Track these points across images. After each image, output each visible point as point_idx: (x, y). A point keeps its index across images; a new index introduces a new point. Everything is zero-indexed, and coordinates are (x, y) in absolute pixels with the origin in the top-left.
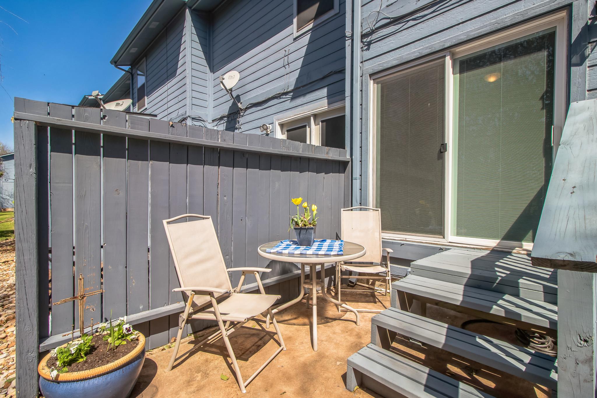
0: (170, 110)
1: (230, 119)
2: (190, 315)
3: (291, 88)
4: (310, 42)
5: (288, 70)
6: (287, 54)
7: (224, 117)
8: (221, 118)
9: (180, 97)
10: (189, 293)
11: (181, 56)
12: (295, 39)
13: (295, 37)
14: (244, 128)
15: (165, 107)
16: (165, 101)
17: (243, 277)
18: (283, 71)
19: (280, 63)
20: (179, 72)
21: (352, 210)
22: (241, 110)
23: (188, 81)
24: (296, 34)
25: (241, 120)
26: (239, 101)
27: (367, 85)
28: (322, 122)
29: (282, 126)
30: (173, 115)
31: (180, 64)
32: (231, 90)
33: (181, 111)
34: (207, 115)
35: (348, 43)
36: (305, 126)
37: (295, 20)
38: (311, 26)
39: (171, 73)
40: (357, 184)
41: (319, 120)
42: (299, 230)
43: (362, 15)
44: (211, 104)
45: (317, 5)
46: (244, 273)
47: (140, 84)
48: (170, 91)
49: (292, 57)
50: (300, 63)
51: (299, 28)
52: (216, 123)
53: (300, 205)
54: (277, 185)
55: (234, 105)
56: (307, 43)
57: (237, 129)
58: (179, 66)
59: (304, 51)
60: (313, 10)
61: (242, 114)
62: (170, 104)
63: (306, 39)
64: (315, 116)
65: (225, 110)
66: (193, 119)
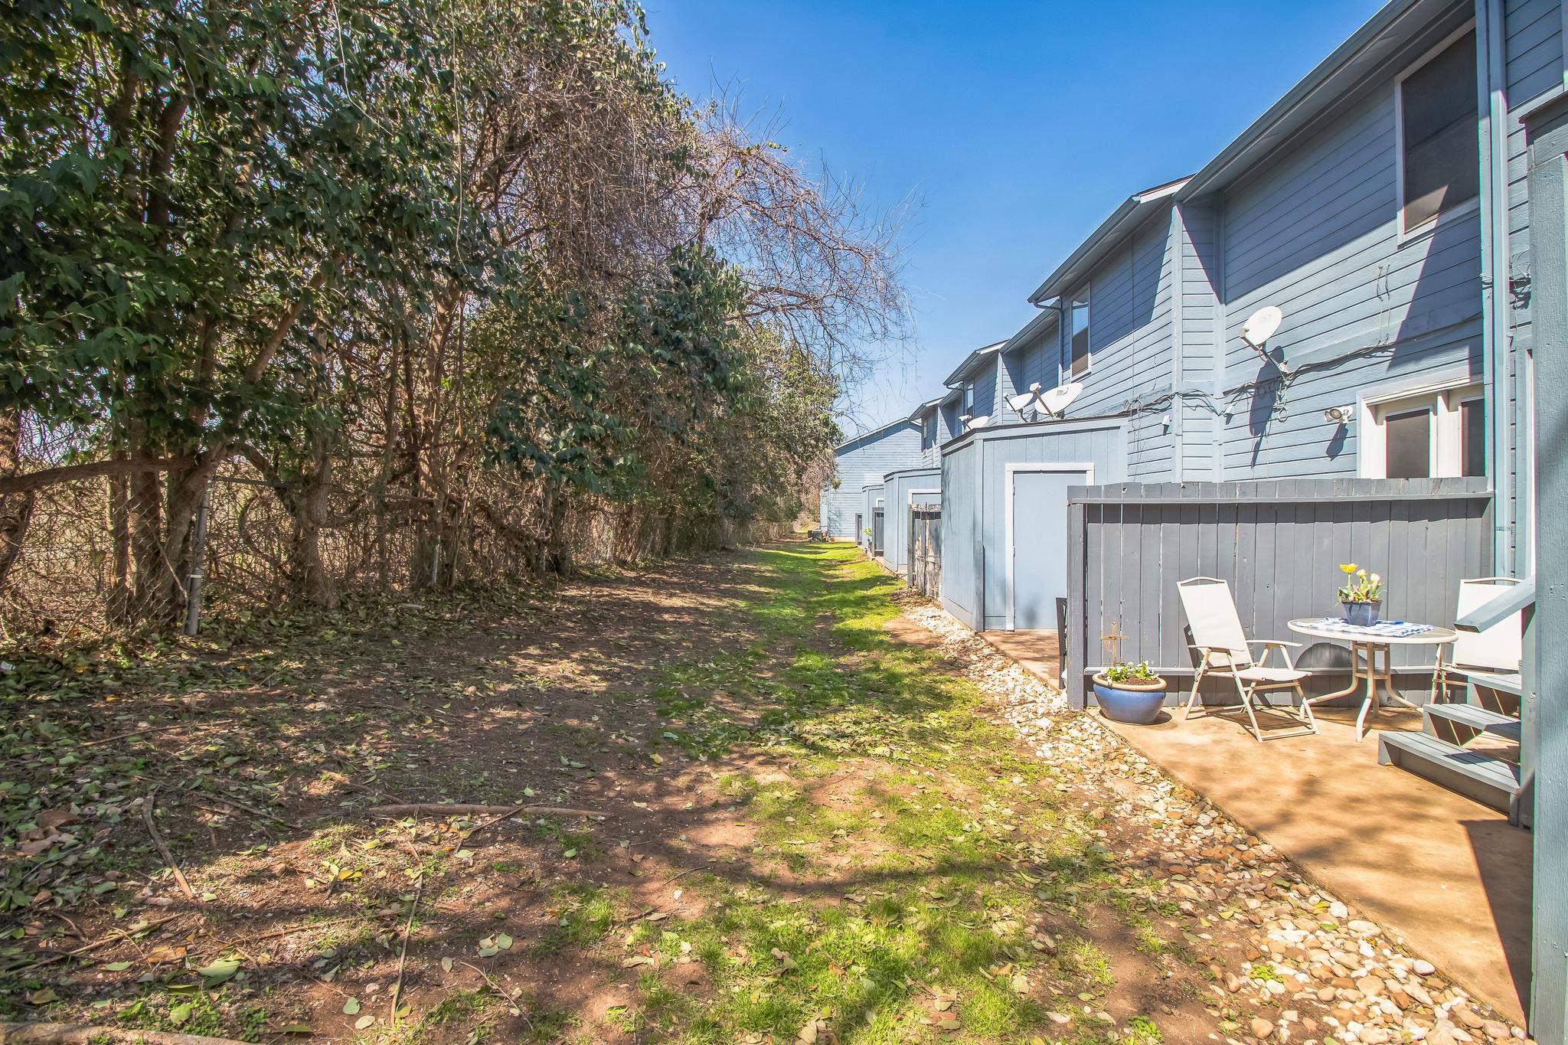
0: (1137, 380)
1: (1262, 391)
2: (1205, 671)
3: (1393, 339)
4: (1431, 254)
5: (1387, 302)
6: (1384, 272)
7: (1249, 387)
8: (1243, 390)
9: (1159, 359)
10: (1204, 651)
11: (1161, 285)
12: (1401, 247)
13: (1400, 242)
14: (1290, 409)
15: (1129, 373)
16: (1129, 362)
17: (1266, 651)
18: (1376, 305)
19: (1371, 289)
20: (1155, 313)
21: (1494, 582)
22: (1286, 375)
23: (1176, 330)
24: (1402, 238)
25: (1286, 394)
26: (1280, 359)
27: (1523, 369)
28: (1463, 405)
29: (1375, 408)
30: (1146, 389)
31: (1158, 300)
32: (1264, 344)
33: (1161, 384)
34: (1212, 384)
35: (1486, 293)
36: (1426, 412)
37: (1401, 214)
38: (1433, 225)
39: (1141, 314)
40: (1503, 539)
41: (1456, 400)
42: (1350, 605)
43: (1511, 249)
44: (1221, 361)
45: (1443, 191)
46: (1267, 646)
47: (1077, 329)
48: (1138, 346)
49: (1394, 280)
50: (1409, 292)
51: (1409, 226)
52: (1231, 397)
53: (1353, 574)
54: (1326, 542)
55: (1270, 367)
56: (1424, 254)
57: (1276, 410)
58: (1157, 303)
59: (1417, 271)
60: (1438, 196)
61: (1287, 383)
62: (1138, 369)
63: (1423, 248)
64: (1448, 394)
65: (1250, 373)
66: (1184, 395)
